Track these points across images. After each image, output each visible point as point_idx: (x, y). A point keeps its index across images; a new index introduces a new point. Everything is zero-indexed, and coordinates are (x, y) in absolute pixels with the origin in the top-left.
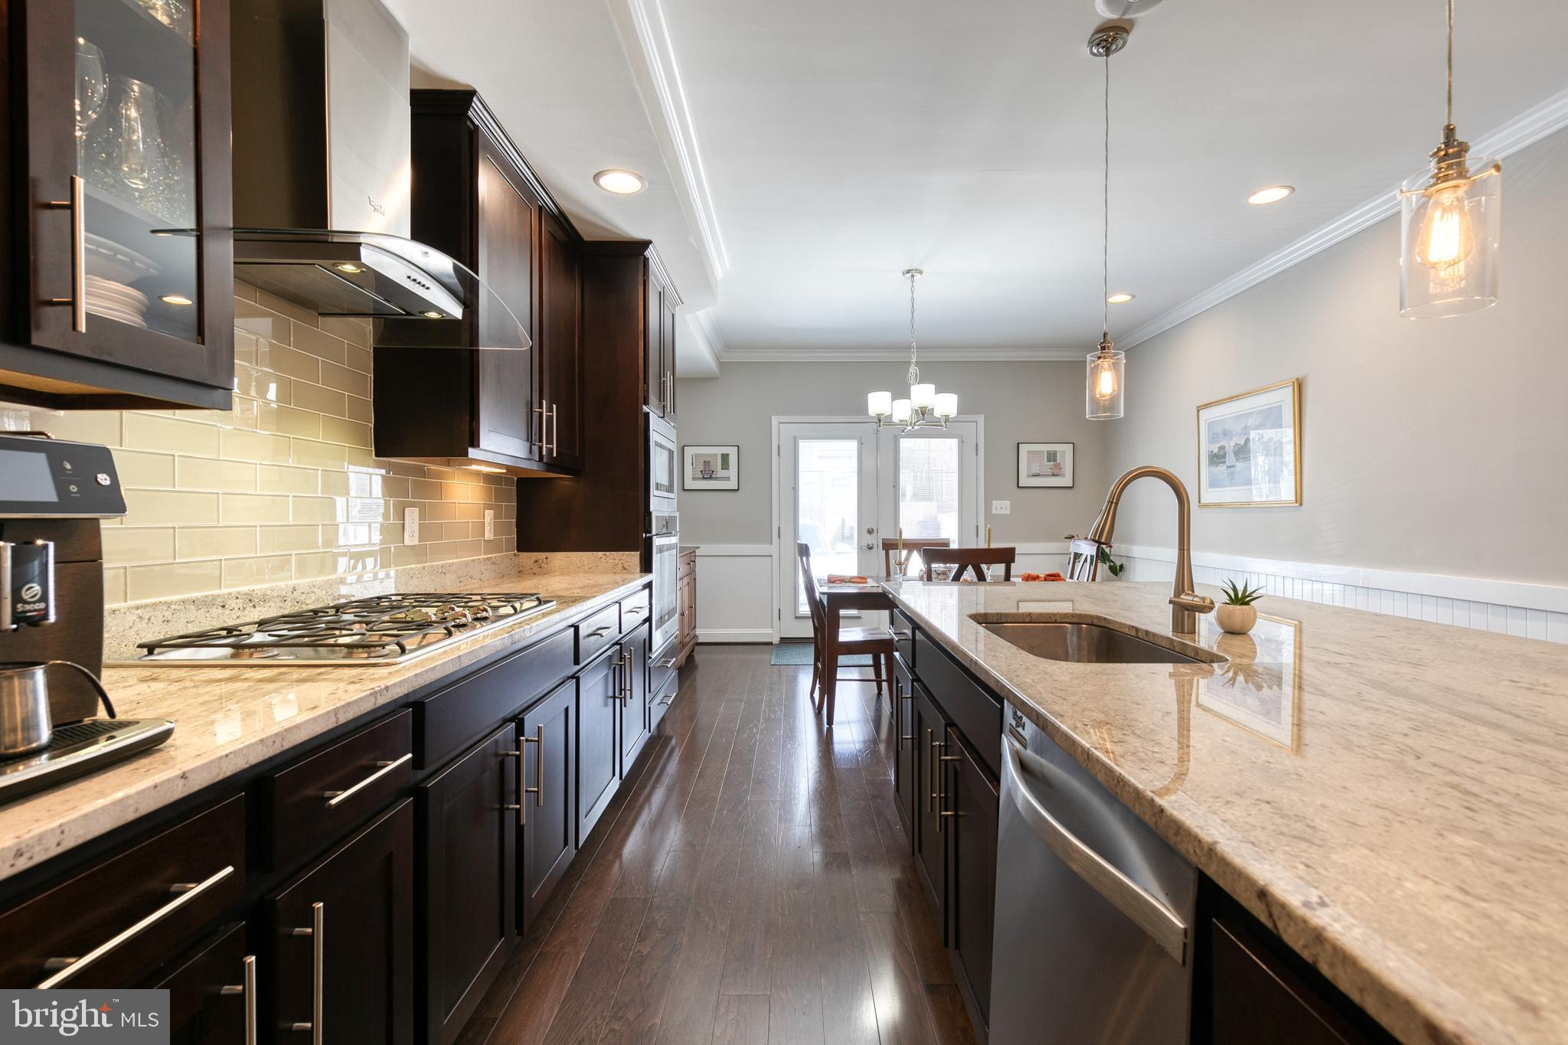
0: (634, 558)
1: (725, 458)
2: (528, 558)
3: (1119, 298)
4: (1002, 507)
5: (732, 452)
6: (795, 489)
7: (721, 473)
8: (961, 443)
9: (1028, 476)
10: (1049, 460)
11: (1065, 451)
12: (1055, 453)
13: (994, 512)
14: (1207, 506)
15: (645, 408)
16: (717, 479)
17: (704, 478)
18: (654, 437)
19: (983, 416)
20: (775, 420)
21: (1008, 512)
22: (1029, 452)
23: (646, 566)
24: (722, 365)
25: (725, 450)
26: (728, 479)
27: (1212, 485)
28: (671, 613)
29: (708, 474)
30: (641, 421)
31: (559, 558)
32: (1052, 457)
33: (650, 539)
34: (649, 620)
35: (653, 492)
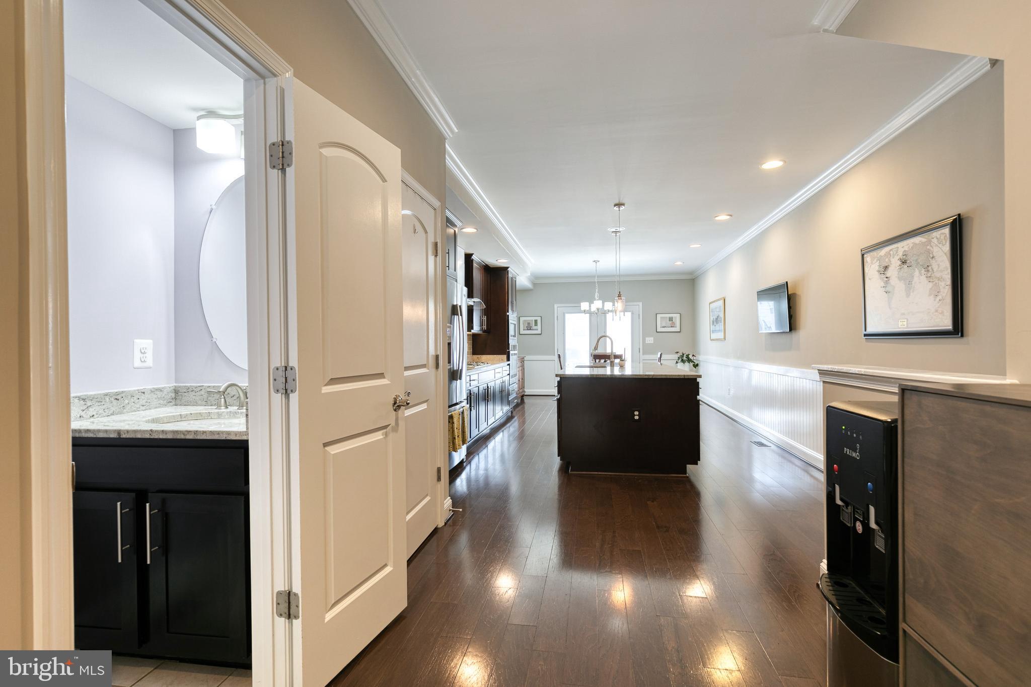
0: (505, 357)
1: (536, 321)
2: (475, 357)
3: (679, 263)
4: (650, 340)
5: (539, 319)
6: (564, 333)
7: (534, 327)
8: (633, 314)
9: (661, 327)
10: (669, 321)
11: (677, 317)
12: (672, 318)
13: (646, 342)
14: (713, 340)
15: (508, 314)
16: (532, 330)
17: (528, 329)
18: (510, 321)
19: (641, 303)
20: (556, 306)
21: (652, 342)
22: (661, 318)
23: (508, 359)
24: (534, 284)
25: (536, 318)
26: (537, 330)
27: (713, 333)
28: (515, 375)
29: (529, 328)
30: (507, 318)
31: (484, 357)
32: (671, 319)
33: (509, 351)
34: (509, 374)
35: (510, 338)
